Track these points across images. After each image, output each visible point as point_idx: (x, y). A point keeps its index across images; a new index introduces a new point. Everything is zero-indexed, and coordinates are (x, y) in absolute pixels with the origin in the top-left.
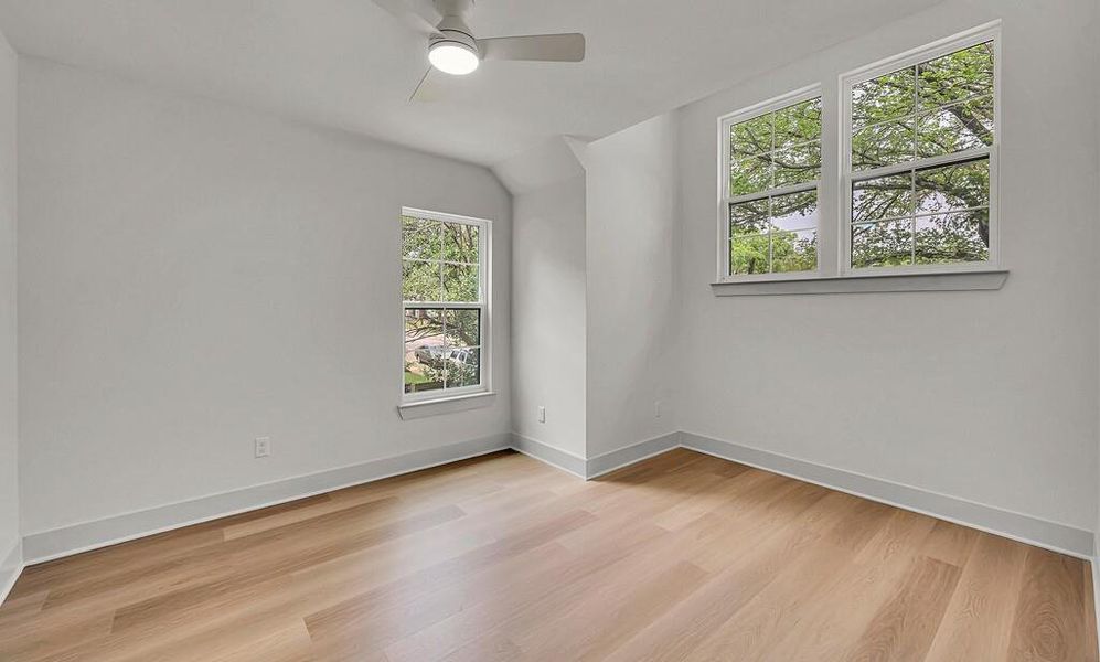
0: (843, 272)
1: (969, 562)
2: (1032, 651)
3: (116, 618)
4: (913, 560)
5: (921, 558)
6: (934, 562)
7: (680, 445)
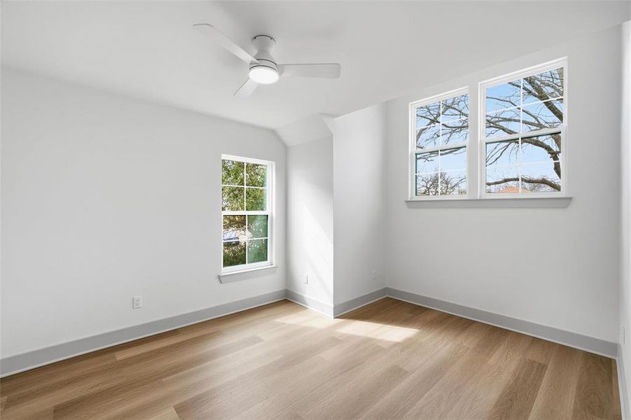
0: (481, 196)
1: (551, 361)
2: (585, 411)
3: (54, 411)
4: (521, 361)
5: (524, 360)
6: (532, 363)
7: (387, 296)
